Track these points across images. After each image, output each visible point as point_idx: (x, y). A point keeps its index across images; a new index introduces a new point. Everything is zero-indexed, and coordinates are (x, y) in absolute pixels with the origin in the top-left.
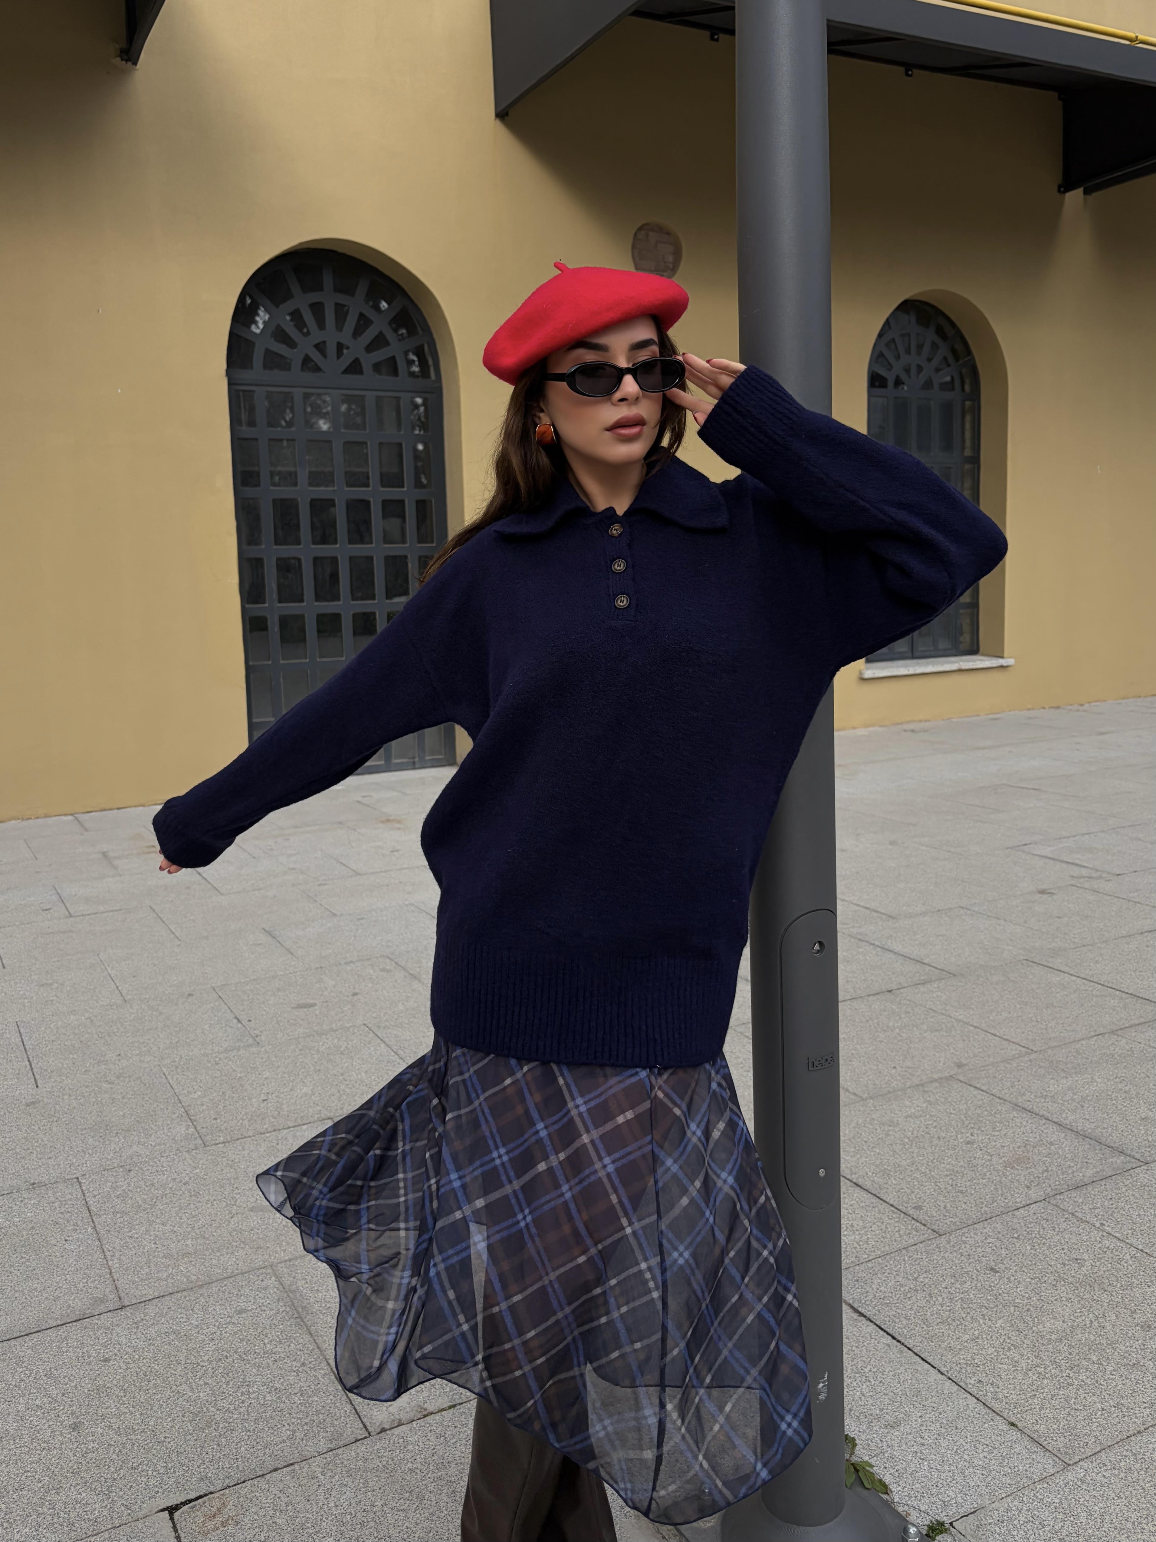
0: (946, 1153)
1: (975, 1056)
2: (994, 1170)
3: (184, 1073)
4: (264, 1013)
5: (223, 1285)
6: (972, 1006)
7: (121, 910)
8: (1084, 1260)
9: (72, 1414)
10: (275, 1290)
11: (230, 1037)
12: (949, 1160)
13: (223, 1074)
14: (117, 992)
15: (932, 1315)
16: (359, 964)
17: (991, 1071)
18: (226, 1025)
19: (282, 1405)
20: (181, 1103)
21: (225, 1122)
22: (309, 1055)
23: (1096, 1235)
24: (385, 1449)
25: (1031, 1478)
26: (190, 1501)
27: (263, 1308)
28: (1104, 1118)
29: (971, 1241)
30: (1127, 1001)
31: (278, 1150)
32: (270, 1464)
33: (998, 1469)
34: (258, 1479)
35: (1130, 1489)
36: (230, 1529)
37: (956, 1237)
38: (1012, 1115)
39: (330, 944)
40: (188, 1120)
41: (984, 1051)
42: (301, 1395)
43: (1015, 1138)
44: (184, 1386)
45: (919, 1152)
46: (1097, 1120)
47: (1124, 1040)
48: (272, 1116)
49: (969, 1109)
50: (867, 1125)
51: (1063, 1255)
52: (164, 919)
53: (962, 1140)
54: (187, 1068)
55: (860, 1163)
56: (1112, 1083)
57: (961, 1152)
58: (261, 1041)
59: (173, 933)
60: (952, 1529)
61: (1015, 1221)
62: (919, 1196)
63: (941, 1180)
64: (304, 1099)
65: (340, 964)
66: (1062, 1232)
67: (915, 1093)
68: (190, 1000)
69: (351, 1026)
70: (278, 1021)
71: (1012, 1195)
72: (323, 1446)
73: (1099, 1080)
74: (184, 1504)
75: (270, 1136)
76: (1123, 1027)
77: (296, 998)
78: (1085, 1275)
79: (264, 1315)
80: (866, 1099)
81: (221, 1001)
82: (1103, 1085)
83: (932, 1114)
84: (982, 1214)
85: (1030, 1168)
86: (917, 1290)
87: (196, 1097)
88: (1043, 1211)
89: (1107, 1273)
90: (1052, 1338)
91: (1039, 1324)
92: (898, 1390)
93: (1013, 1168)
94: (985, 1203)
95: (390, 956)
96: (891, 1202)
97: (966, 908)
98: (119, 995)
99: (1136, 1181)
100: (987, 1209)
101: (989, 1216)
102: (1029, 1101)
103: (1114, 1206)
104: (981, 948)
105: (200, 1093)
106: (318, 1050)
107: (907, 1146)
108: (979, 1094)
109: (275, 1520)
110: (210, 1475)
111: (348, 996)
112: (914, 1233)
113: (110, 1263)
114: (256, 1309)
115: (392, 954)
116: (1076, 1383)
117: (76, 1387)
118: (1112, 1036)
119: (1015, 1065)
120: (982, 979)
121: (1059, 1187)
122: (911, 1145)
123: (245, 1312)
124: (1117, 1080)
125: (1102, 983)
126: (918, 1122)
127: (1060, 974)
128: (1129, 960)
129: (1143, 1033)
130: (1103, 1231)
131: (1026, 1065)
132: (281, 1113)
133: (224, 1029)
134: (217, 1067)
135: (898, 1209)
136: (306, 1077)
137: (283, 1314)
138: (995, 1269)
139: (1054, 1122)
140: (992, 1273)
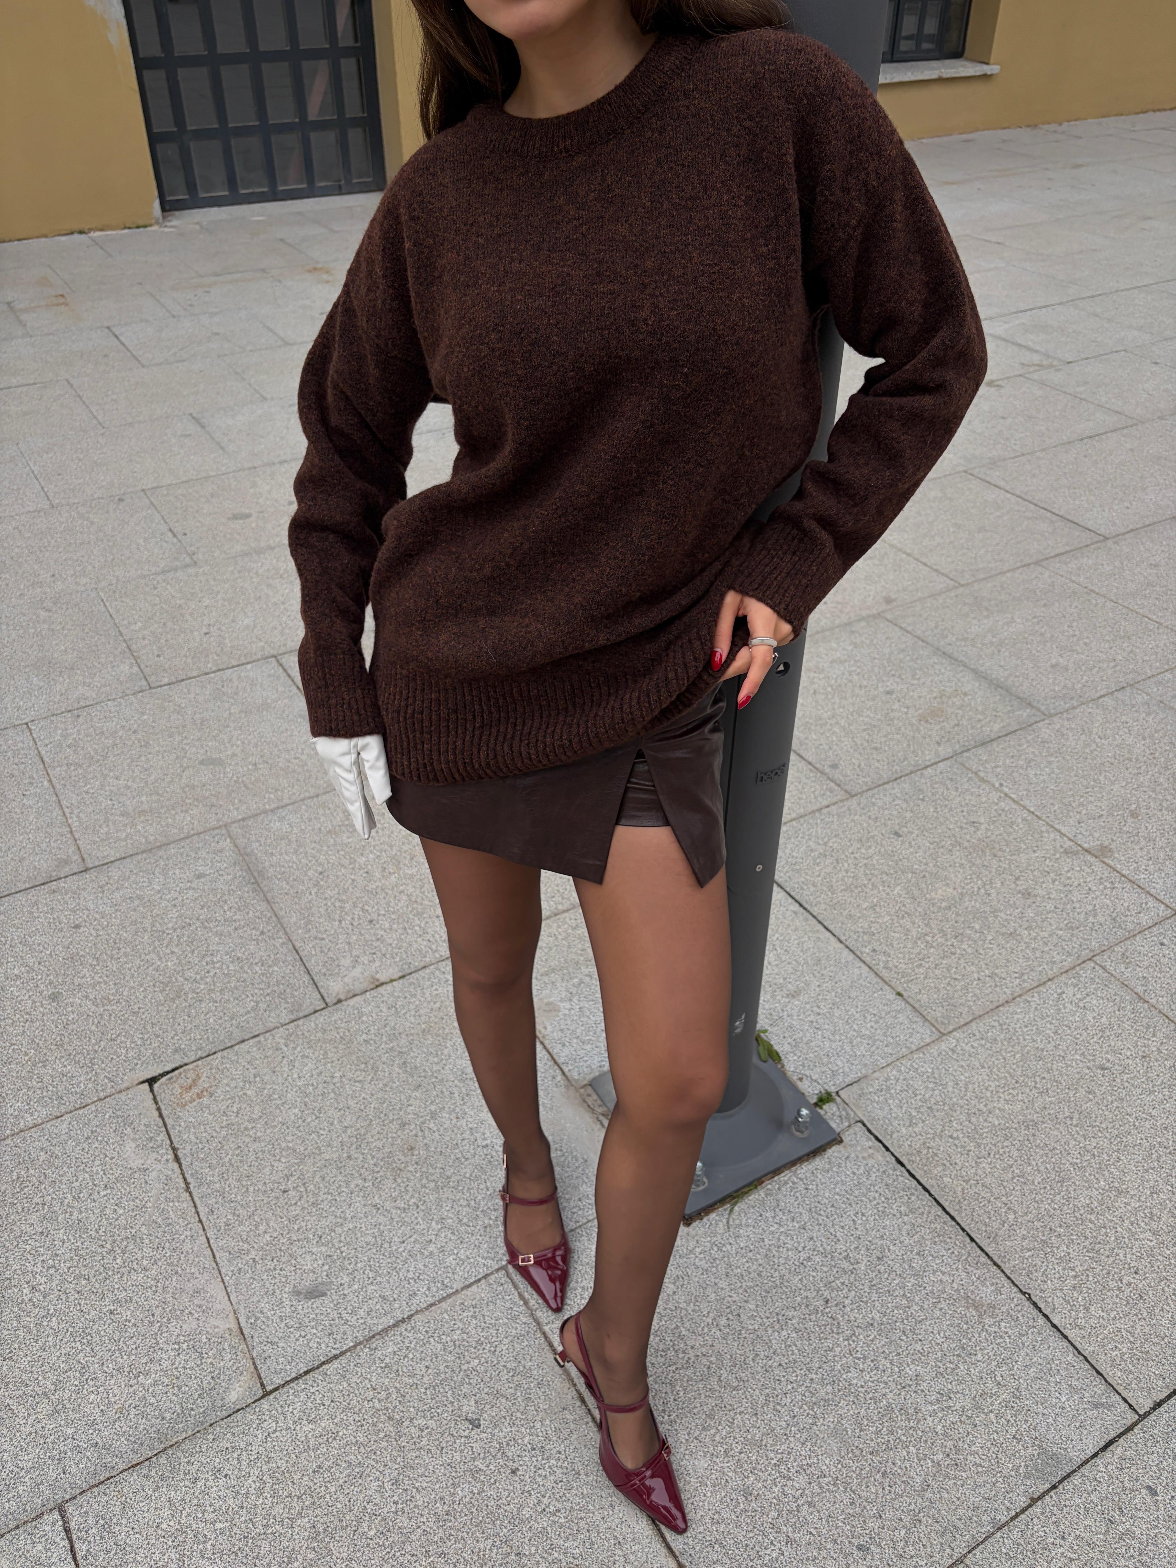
0: (866, 705)
1: (904, 590)
3: (123, 599)
4: (199, 525)
5: (180, 847)
7: (35, 384)
8: (981, 824)
9: (51, 983)
10: (231, 852)
11: (166, 555)
12: (868, 713)
13: (163, 601)
14: (42, 494)
15: (837, 882)
17: (917, 609)
18: (161, 540)
19: (245, 975)
20: (122, 636)
21: (168, 659)
23: (994, 796)
24: (341, 1019)
25: (909, 1048)
26: (168, 1073)
27: (221, 873)
28: (1017, 665)
29: (880, 803)
30: (1056, 525)
31: (223, 693)
32: (238, 1035)
33: (882, 1038)
34: (228, 1050)
35: (994, 1059)
36: (206, 1100)
37: (866, 798)
38: (932, 661)
39: (262, 437)
40: (131, 657)
41: (913, 583)
42: (262, 965)
43: (933, 688)
44: (153, 955)
45: (840, 703)
46: (1011, 667)
47: (1047, 573)
48: (216, 653)
49: (892, 653)
51: (962, 818)
52: (84, 398)
53: (882, 690)
54: (125, 593)
56: (1030, 623)
57: (880, 704)
58: (198, 559)
59: (95, 417)
60: (838, 1099)
61: (923, 781)
62: (836, 753)
63: (859, 735)
64: (247, 632)
66: (964, 793)
67: (843, 633)
68: (121, 507)
70: (214, 535)
71: (922, 752)
72: (285, 1017)
73: (1019, 621)
74: (162, 1075)
75: (215, 677)
76: (1049, 556)
77: (230, 507)
78: (979, 839)
79: (222, 881)
81: (153, 509)
82: (1021, 626)
83: (857, 658)
85: (943, 722)
86: (825, 856)
87: (137, 628)
88: (949, 770)
90: (942, 905)
91: (932, 891)
92: (801, 959)
93: (927, 721)
94: (897, 761)
96: (810, 760)
98: (46, 499)
99: (1038, 737)
100: (898, 768)
101: (900, 775)
103: (1014, 765)
105: (140, 624)
107: (830, 696)
108: (903, 635)
109: (245, 1091)
110: (183, 1046)
111: (284, 506)
112: (828, 793)
113: (70, 821)
114: (214, 873)
116: (958, 951)
117: (51, 955)
118: (1037, 568)
119: (941, 602)
121: (967, 743)
122: (834, 694)
123: (203, 877)
124: (1035, 620)
125: (1035, 501)
126: (842, 669)
127: (997, 491)
128: (1065, 473)
129: (1066, 564)
130: (1001, 791)
131: (952, 602)
132: (224, 649)
133: (159, 544)
134: (155, 593)
135: (815, 768)
136: (247, 605)
137: (240, 879)
138: (899, 833)
139: (970, 669)
140: (895, 838)
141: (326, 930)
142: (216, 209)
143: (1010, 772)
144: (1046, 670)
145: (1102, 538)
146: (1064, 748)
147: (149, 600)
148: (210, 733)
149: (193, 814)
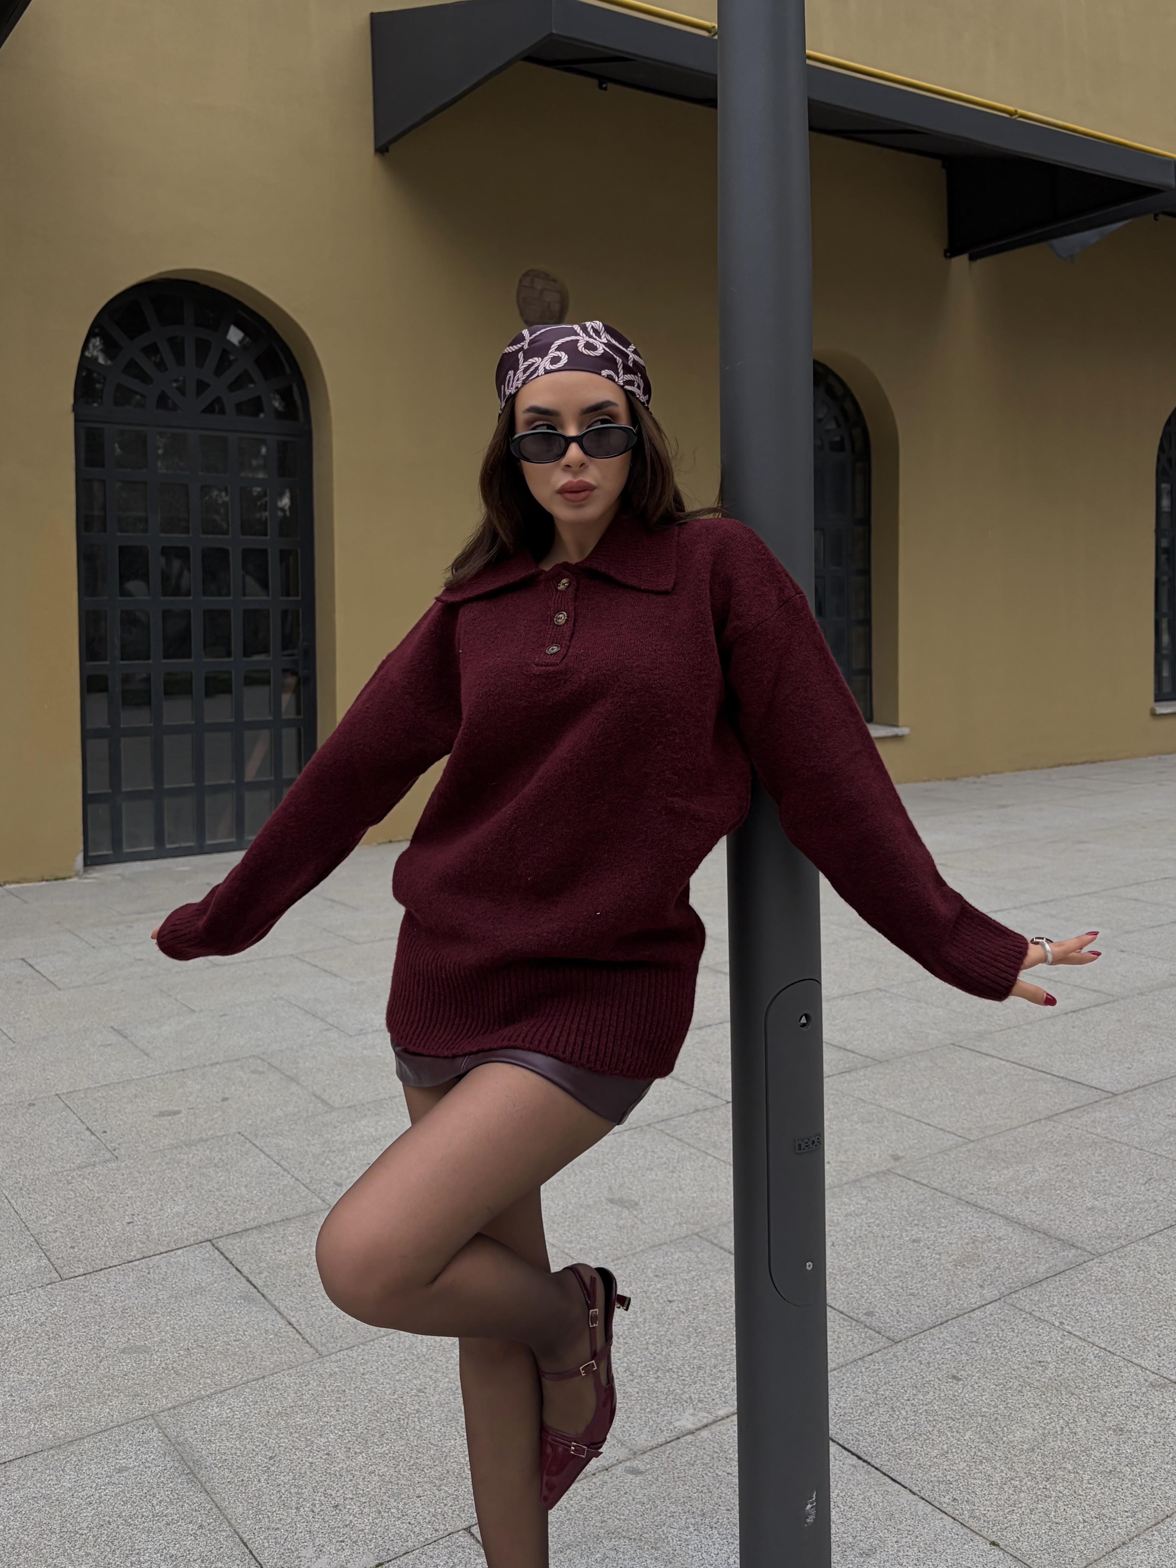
0: (893, 1253)
1: (911, 1147)
2: (944, 1267)
3: (31, 1196)
4: (121, 1123)
5: (97, 1440)
6: (902, 1095)
8: (1047, 1362)
10: (159, 1443)
11: (83, 1152)
12: (897, 1261)
13: (78, 1195)
15: (897, 1431)
16: (226, 1065)
17: (929, 1164)
18: (77, 1138)
20: (29, 1230)
21: (84, 1250)
22: (178, 1169)
23: (1057, 1335)
27: (147, 1465)
28: (1050, 1210)
29: (929, 1348)
30: (1059, 1085)
31: (149, 1279)
37: (913, 1344)
38: (956, 1210)
39: (191, 1043)
40: (40, 1250)
41: (919, 1141)
43: (962, 1234)
45: (863, 1253)
46: (1044, 1212)
47: (1061, 1127)
48: (140, 1241)
49: (912, 1205)
51: (1025, 1358)
53: (907, 1239)
54: (34, 1190)
56: (1054, 1172)
57: (908, 1252)
58: (120, 1155)
59: (5, 1034)
61: (972, 1323)
62: (869, 1301)
63: (891, 1283)
64: (176, 1219)
65: (205, 1066)
66: (1022, 1333)
67: (853, 1189)
68: (31, 1111)
69: (223, 1136)
70: (138, 1132)
71: (966, 1296)
73: (1041, 1169)
75: (139, 1264)
76: (1058, 1112)
77: (157, 1105)
78: (1050, 1379)
79: (149, 1473)
81: (68, 1111)
82: (1045, 1174)
83: (873, 1211)
84: (937, 1318)
85: (981, 1266)
86: (878, 1404)
87: (47, 1222)
88: (999, 1311)
89: (1072, 1375)
90: (1025, 1448)
91: (1008, 1434)
92: (870, 1514)
93: (963, 1266)
94: (939, 1305)
95: (261, 1056)
96: (841, 1309)
97: (885, 991)
99: (1091, 1275)
100: (941, 1312)
101: (945, 1319)
102: (972, 1194)
103: (1071, 1303)
104: (904, 1033)
105: (51, 1218)
106: (188, 1163)
107: (851, 1247)
108: (920, 1188)
111: (217, 1102)
112: (869, 1341)
114: (139, 1465)
115: (264, 1054)
116: (1054, 1494)
118: (1049, 1123)
119: (953, 1156)
120: (909, 1066)
121: (1013, 1285)
123: (128, 1469)
124: (1059, 1168)
125: (1033, 1067)
126: (859, 1221)
127: (989, 1058)
128: (1057, 1042)
129: (1079, 1118)
130: (1064, 1330)
131: (965, 1156)
132: (151, 1237)
133: (75, 1143)
134: (70, 1187)
135: (849, 1317)
136: (176, 1194)
137: (172, 1470)
138: (957, 1377)
139: (1000, 1215)
140: (955, 1382)
141: (281, 1520)
142: (139, 863)
143: (1068, 1309)
144: (1083, 1213)
145: (1110, 1095)
146: (1123, 1285)
147: (62, 1195)
148: (133, 1320)
149: (113, 1405)
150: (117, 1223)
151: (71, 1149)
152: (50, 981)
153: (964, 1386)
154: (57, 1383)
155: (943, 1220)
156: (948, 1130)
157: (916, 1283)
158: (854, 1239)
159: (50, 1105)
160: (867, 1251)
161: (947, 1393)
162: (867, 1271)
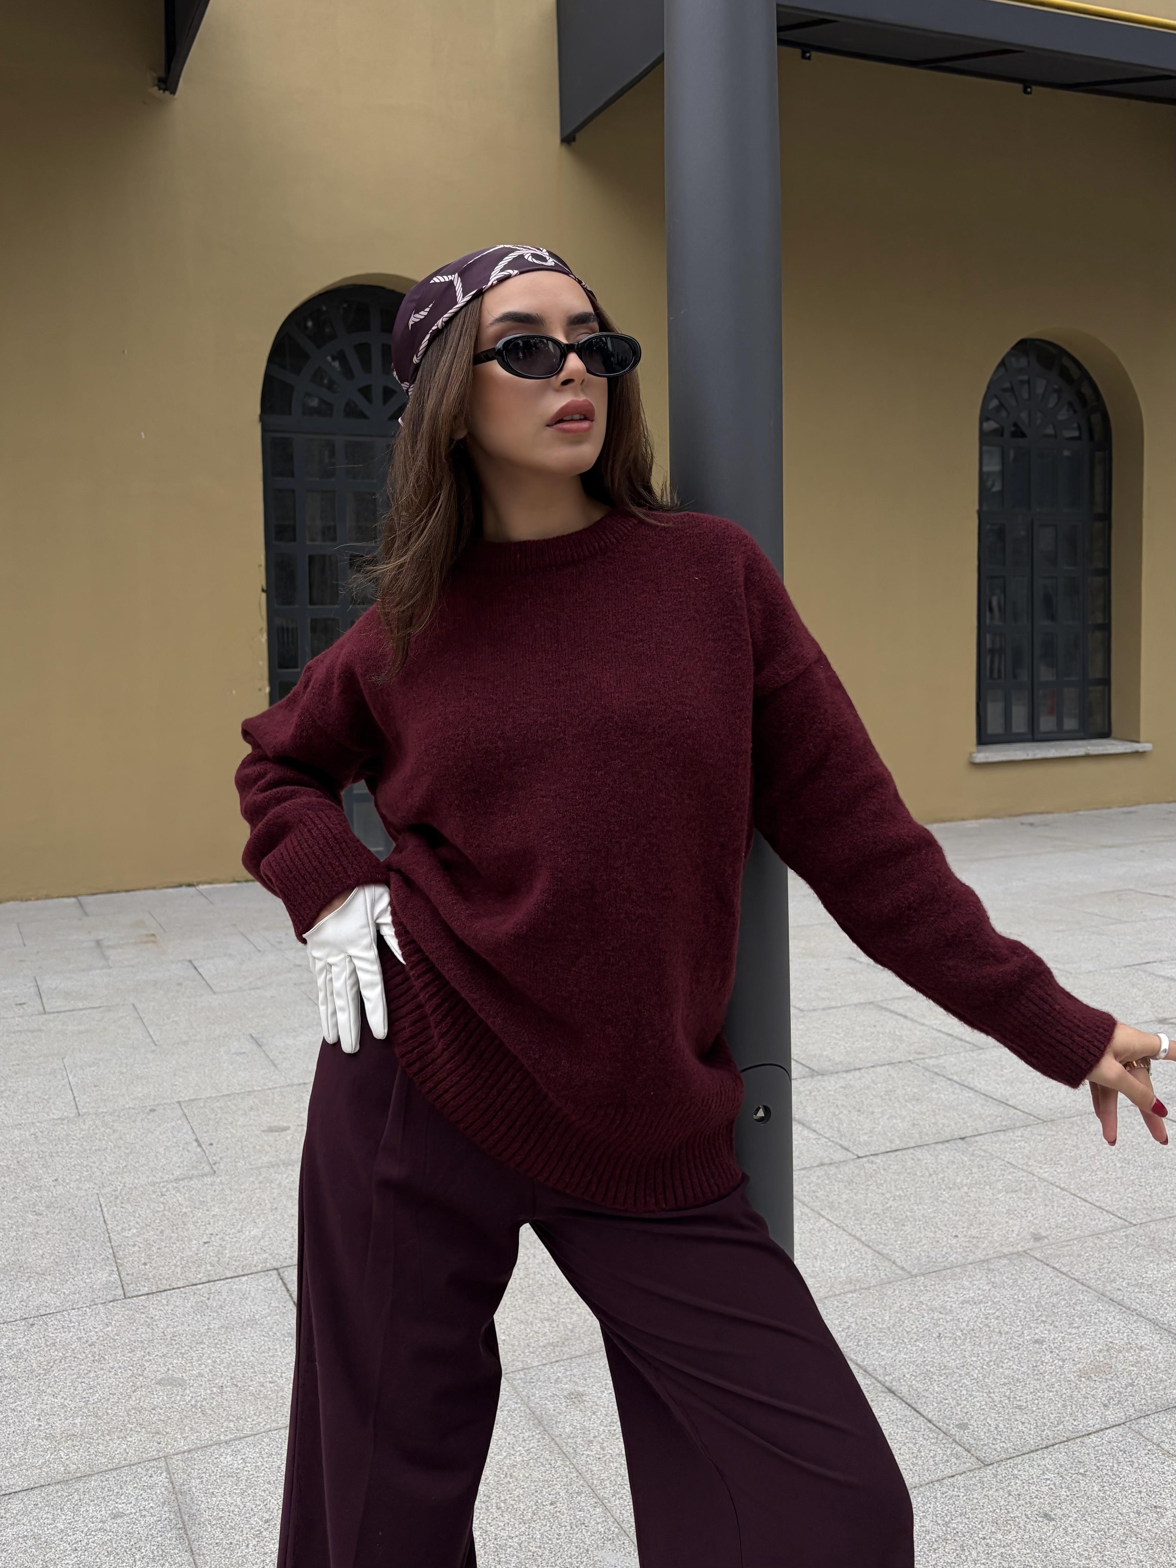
0: (1007, 1353)
1: (1057, 1227)
2: (1065, 1380)
3: (123, 1205)
4: (229, 1136)
5: (104, 1479)
6: (1062, 1163)
7: (100, 1007)
10: (163, 1489)
13: (167, 1208)
14: (73, 1103)
17: (1075, 1248)
18: (183, 1149)
20: (111, 1242)
22: (271, 1188)
27: (144, 1513)
29: (1025, 1476)
31: (207, 1306)
38: (1095, 1308)
40: (114, 1264)
41: (1069, 1220)
43: (1096, 1338)
45: (973, 1350)
48: (210, 1263)
50: (913, 1311)
51: (1139, 1500)
52: (145, 1020)
54: (128, 1199)
55: (897, 1361)
58: (218, 1169)
59: (151, 1036)
61: (1084, 1450)
62: (965, 1410)
63: (996, 1390)
64: (251, 1243)
67: (978, 1271)
68: (150, 1117)
71: (1084, 1415)
75: (203, 1288)
77: (268, 1119)
79: (143, 1523)
80: (916, 1276)
81: (184, 1119)
83: (996, 1300)
84: (1043, 1440)
85: (1111, 1380)
87: (129, 1235)
88: (1120, 1439)
93: (1089, 1379)
96: (930, 1417)
98: (74, 1107)
100: (1049, 1433)
101: (1052, 1441)
102: (1119, 1289)
105: (135, 1231)
107: (959, 1342)
112: (954, 1460)
114: (135, 1513)
119: (1107, 1241)
121: (1145, 1408)
122: (966, 1339)
123: (121, 1517)
126: (976, 1311)
131: (1121, 1242)
132: (222, 1260)
133: (180, 1153)
134: (162, 1200)
135: (937, 1427)
136: (259, 1216)
137: (166, 1522)
138: (1050, 1516)
139: (1148, 1319)
140: (1045, 1522)
147: (152, 1207)
148: (178, 1349)
149: (131, 1442)
150: (194, 1242)
151: (175, 1159)
152: (208, 984)
153: (1056, 1528)
154: (86, 1411)
155: (1077, 1319)
156: (1106, 1209)
157: (1027, 1394)
158: (965, 1331)
159: (169, 1111)
160: (977, 1348)
161: (1033, 1535)
162: (972, 1373)
